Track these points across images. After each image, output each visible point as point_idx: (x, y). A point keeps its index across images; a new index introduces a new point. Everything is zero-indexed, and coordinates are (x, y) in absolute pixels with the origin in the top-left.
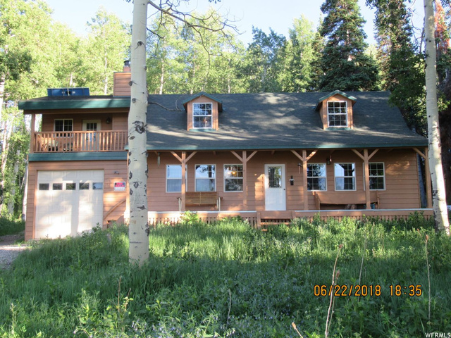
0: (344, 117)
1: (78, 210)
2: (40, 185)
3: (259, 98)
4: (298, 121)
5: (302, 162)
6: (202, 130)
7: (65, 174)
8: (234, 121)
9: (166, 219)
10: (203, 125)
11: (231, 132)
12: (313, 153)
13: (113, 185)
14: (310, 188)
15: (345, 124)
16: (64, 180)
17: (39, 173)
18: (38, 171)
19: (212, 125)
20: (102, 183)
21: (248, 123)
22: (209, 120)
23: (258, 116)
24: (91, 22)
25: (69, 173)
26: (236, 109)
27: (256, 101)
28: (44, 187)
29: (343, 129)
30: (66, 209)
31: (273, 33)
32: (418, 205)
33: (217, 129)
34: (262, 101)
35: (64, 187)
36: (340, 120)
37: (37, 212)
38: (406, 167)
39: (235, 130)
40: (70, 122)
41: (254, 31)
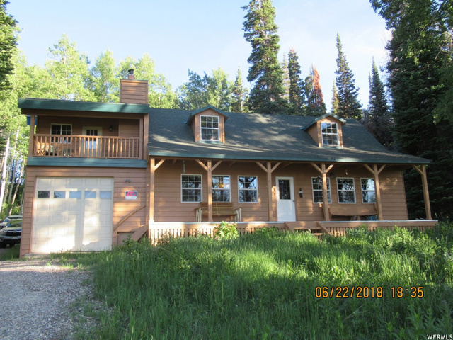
0: (335, 137)
1: (83, 221)
2: (39, 192)
3: (250, 118)
4: (293, 139)
5: (321, 175)
6: (210, 142)
7: (68, 181)
8: (236, 136)
9: (194, 230)
10: (209, 138)
11: (238, 145)
12: (331, 166)
13: (123, 194)
14: (316, 200)
15: (336, 144)
16: (67, 188)
17: (38, 179)
18: (37, 176)
19: (219, 138)
20: (111, 192)
21: (249, 138)
22: (216, 133)
23: (255, 133)
24: (53, 48)
25: (73, 180)
26: (234, 126)
27: (249, 120)
28: (44, 195)
29: (335, 147)
30: (69, 219)
31: (206, 76)
32: (406, 217)
33: (224, 142)
34: (254, 120)
35: (67, 195)
36: (332, 140)
37: (34, 223)
38: (395, 183)
39: (240, 144)
40: (69, 128)
41: (190, 74)
